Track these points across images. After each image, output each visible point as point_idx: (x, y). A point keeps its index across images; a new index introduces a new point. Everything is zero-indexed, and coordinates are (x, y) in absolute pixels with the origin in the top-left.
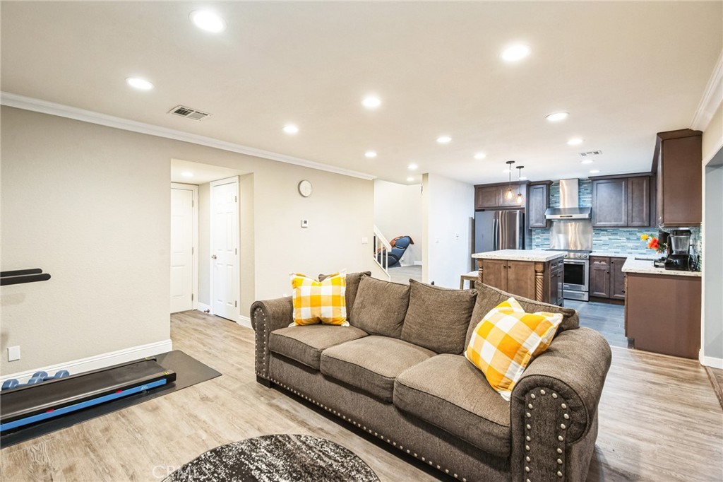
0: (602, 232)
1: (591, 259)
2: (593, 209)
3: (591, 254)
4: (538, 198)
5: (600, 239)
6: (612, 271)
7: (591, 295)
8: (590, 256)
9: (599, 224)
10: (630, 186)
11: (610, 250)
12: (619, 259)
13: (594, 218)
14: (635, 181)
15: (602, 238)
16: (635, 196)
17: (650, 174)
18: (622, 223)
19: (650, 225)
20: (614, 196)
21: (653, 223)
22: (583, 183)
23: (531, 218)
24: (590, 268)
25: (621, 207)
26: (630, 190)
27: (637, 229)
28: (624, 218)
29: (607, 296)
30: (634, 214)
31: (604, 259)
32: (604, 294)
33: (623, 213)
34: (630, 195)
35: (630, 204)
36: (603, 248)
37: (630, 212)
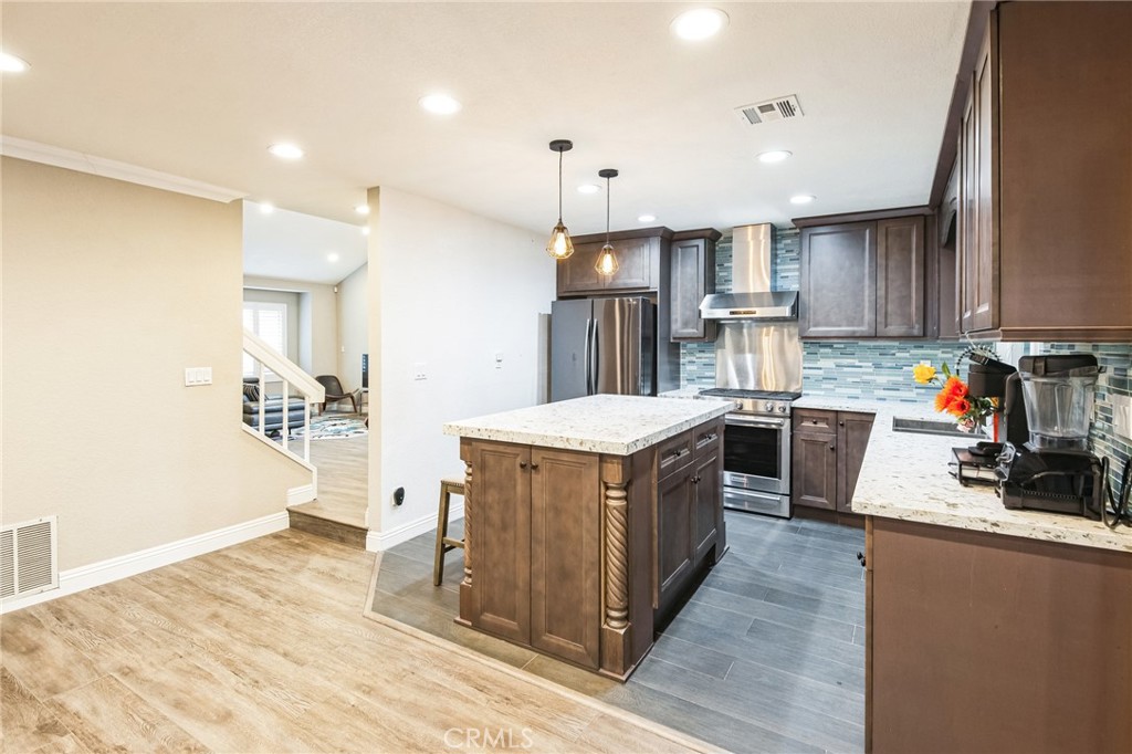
0: (822, 350)
1: (795, 415)
2: (802, 296)
3: (797, 403)
4: (689, 269)
5: (819, 364)
6: (842, 445)
7: (794, 502)
8: (792, 409)
9: (813, 331)
10: (881, 239)
11: (838, 390)
12: (857, 418)
13: (804, 318)
14: (893, 227)
15: (822, 363)
16: (892, 264)
17: (927, 211)
18: (864, 329)
19: (925, 335)
20: (847, 264)
21: (932, 328)
22: (783, 237)
23: (673, 317)
24: (792, 437)
25: (862, 290)
26: (881, 250)
27: (896, 344)
28: (868, 316)
29: (832, 507)
30: (890, 308)
31: (822, 415)
32: (824, 500)
33: (867, 304)
34: (881, 261)
35: (881, 284)
36: (824, 386)
37: (881, 301)
